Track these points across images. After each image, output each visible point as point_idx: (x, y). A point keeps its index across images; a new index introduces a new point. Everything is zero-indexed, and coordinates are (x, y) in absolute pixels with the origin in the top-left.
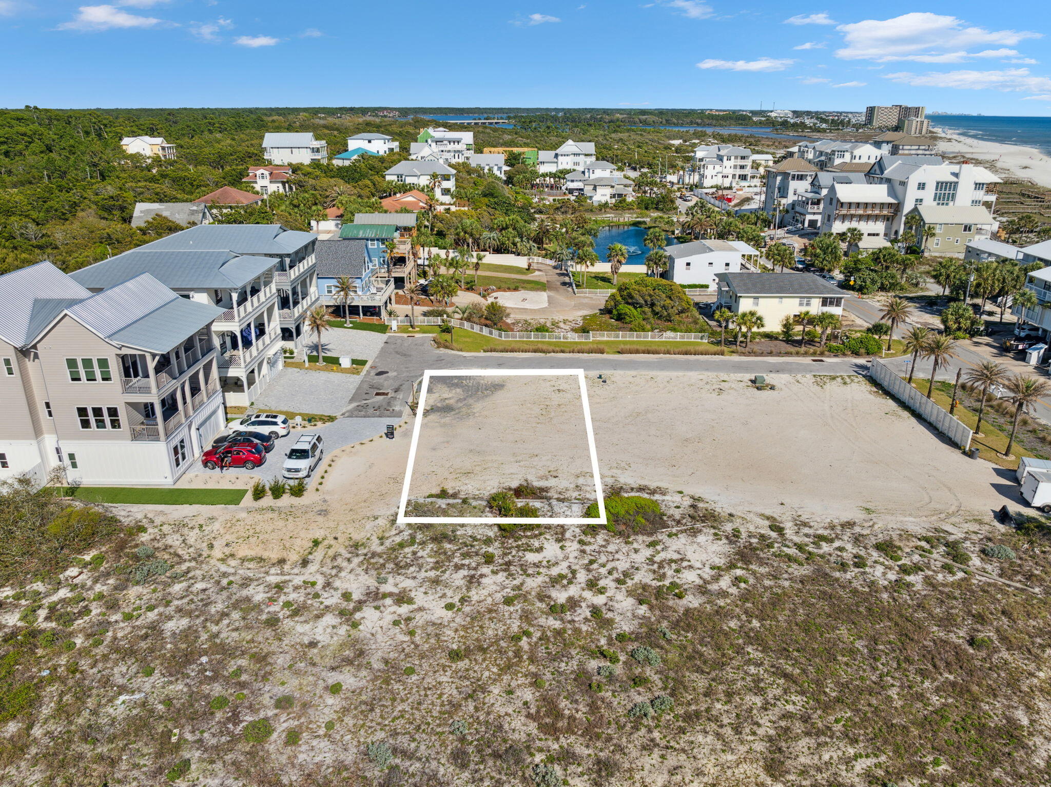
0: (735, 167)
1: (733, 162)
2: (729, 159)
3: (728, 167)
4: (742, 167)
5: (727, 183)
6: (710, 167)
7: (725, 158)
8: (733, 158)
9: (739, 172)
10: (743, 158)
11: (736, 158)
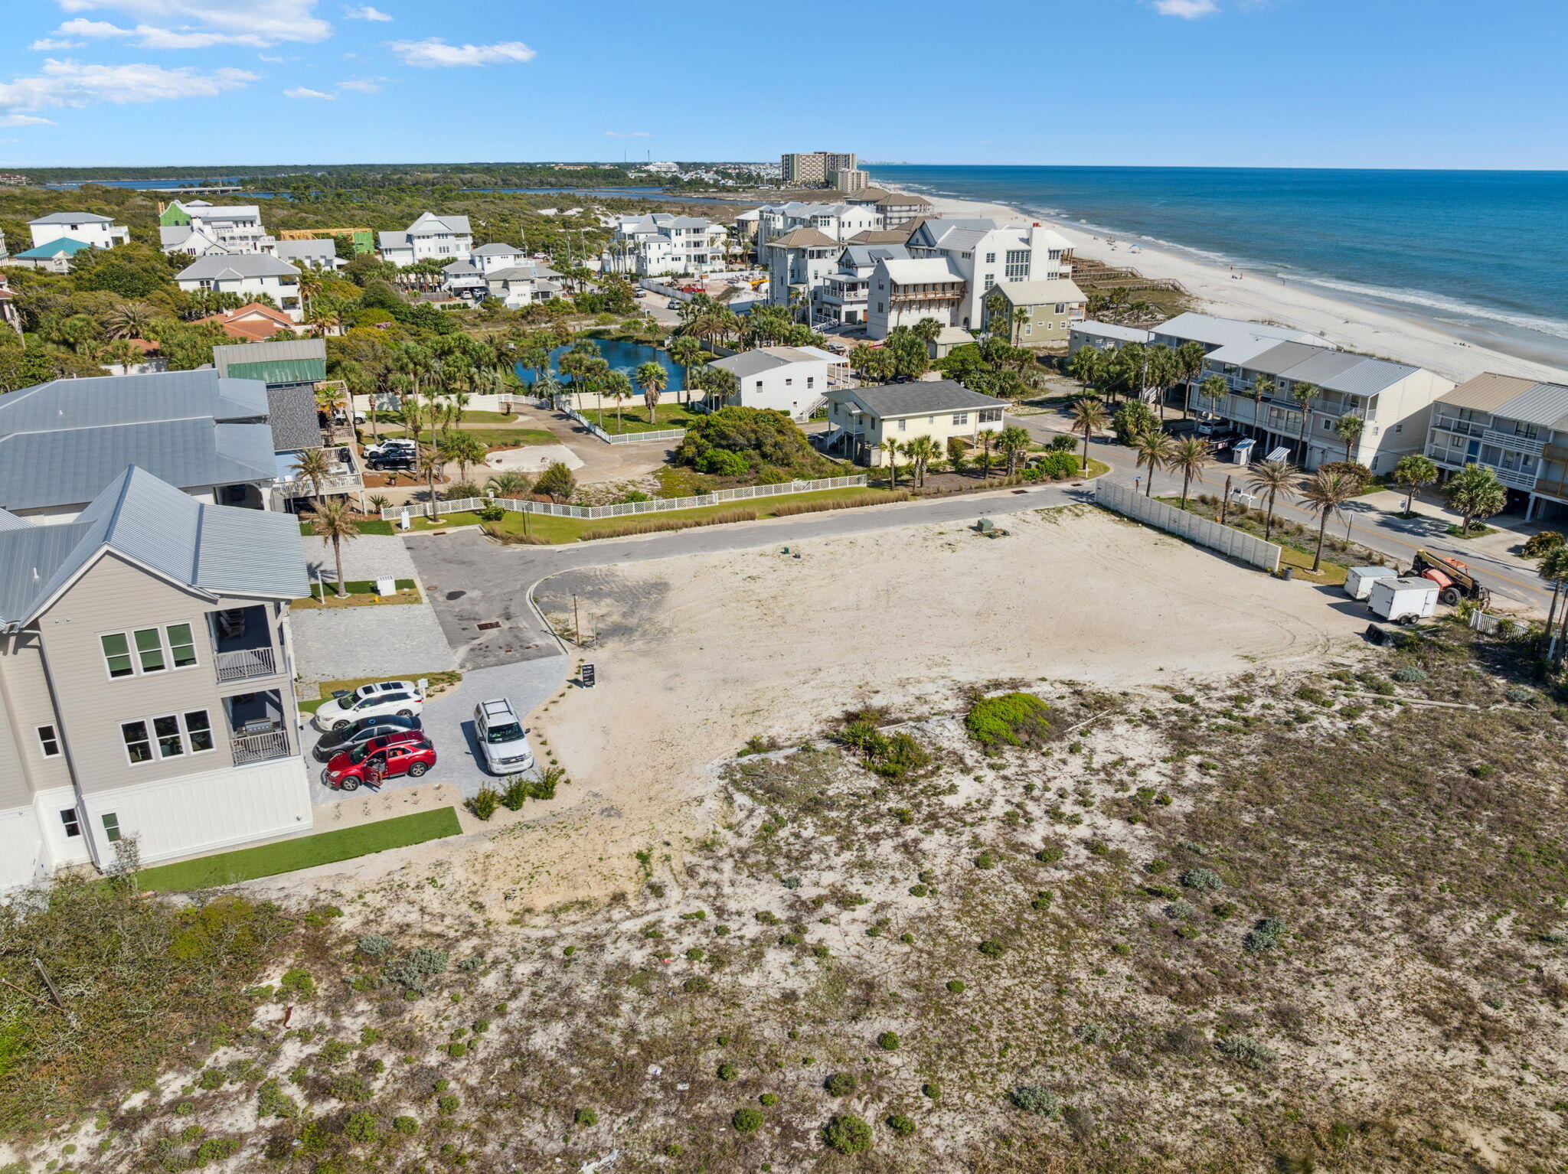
0: (688, 244)
1: (684, 237)
2: (678, 233)
3: (679, 245)
4: (697, 244)
5: (679, 267)
6: (654, 246)
7: (673, 232)
8: (683, 232)
9: (694, 252)
10: (696, 231)
11: (688, 231)
